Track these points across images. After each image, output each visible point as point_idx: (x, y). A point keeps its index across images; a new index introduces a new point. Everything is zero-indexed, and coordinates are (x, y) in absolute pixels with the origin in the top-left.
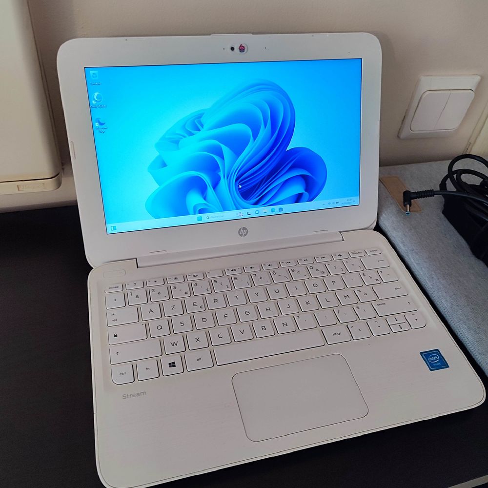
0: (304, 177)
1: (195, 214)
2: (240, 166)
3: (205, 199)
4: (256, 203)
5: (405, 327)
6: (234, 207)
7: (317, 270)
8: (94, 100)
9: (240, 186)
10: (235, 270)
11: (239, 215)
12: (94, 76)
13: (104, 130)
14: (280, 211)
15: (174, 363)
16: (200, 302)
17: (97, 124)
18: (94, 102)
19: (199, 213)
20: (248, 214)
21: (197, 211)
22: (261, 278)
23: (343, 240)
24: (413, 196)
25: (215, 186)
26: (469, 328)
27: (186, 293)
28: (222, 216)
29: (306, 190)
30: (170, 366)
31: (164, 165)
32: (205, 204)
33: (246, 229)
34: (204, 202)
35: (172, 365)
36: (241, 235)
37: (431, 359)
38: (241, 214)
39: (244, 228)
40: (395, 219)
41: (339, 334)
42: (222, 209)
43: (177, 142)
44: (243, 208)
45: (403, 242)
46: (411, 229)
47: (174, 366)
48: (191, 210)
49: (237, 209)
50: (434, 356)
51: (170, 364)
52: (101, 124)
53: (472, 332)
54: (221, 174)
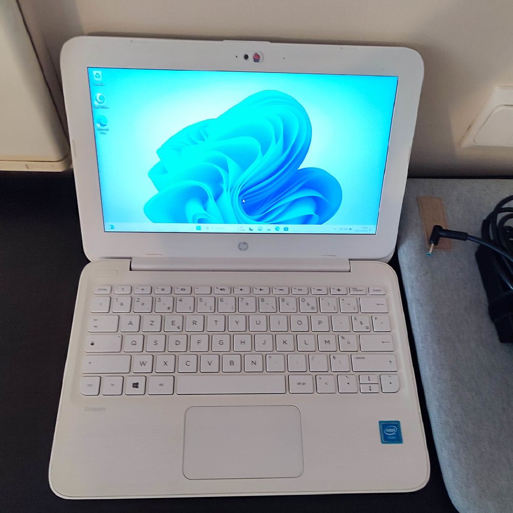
0: (315, 198)
1: (194, 223)
2: (245, 181)
3: (205, 209)
4: (259, 220)
5: (375, 388)
6: (236, 220)
7: (308, 304)
8: (97, 101)
9: (244, 201)
10: (224, 290)
11: (240, 229)
12: (98, 76)
13: (105, 132)
14: (285, 230)
15: (137, 384)
16: (179, 322)
17: (98, 125)
18: (96, 103)
19: (199, 223)
20: (250, 230)
21: (196, 221)
22: (247, 304)
23: (350, 271)
24: (441, 234)
25: (217, 198)
26: (440, 406)
27: (169, 308)
28: (222, 228)
29: (317, 212)
30: (133, 387)
31: (165, 172)
32: (205, 214)
33: (247, 244)
34: (204, 212)
35: (136, 385)
36: (241, 249)
37: (388, 430)
38: (243, 229)
39: (245, 243)
40: (414, 256)
41: (304, 384)
42: (223, 222)
43: (179, 150)
44: (246, 223)
45: (412, 287)
46: (427, 273)
47: (137, 387)
48: (190, 218)
49: (239, 223)
50: (392, 428)
51: (134, 384)
52: (102, 125)
53: (442, 413)
54: (224, 186)
